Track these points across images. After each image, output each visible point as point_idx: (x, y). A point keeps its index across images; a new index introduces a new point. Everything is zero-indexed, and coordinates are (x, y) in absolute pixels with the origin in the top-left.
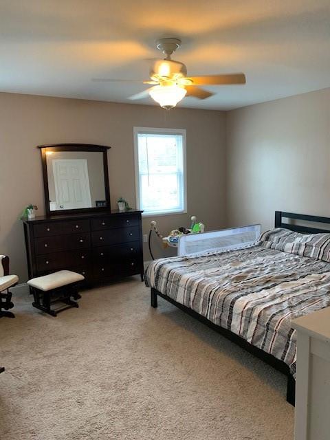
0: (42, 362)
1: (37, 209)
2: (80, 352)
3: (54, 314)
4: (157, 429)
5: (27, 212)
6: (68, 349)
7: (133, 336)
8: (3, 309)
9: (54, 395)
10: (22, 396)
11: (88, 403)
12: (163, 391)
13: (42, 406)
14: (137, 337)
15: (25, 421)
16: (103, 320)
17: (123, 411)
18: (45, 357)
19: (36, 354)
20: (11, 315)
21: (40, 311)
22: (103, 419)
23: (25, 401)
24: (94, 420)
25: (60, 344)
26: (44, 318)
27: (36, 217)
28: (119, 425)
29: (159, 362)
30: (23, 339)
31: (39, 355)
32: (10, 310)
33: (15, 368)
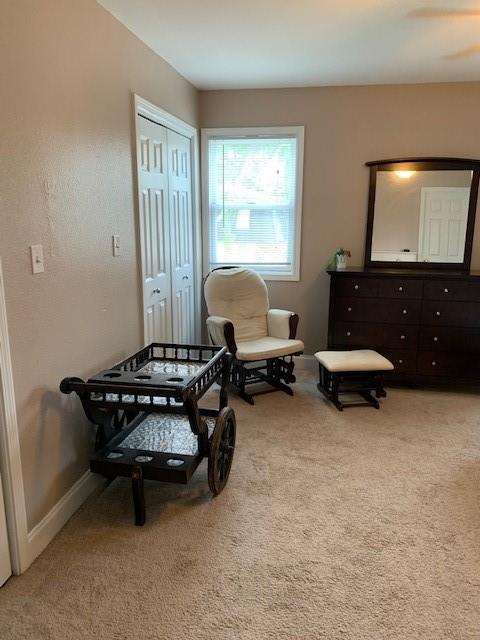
0: (293, 463)
1: (350, 256)
2: (346, 469)
3: (340, 407)
4: (391, 631)
5: (336, 258)
6: (333, 459)
7: (437, 479)
8: (283, 381)
9: (281, 510)
10: (249, 492)
11: (316, 541)
12: (437, 583)
13: (262, 515)
14: (443, 483)
15: (235, 523)
16: (404, 439)
17: (356, 577)
18: (300, 457)
19: (292, 450)
20: (290, 392)
21: (324, 397)
22: (322, 573)
23: (249, 500)
24: (310, 567)
25: (328, 448)
26: (326, 408)
27: (347, 268)
28: (340, 593)
29: (459, 537)
30: (287, 426)
31: (293, 453)
32: (290, 385)
33: (260, 457)
